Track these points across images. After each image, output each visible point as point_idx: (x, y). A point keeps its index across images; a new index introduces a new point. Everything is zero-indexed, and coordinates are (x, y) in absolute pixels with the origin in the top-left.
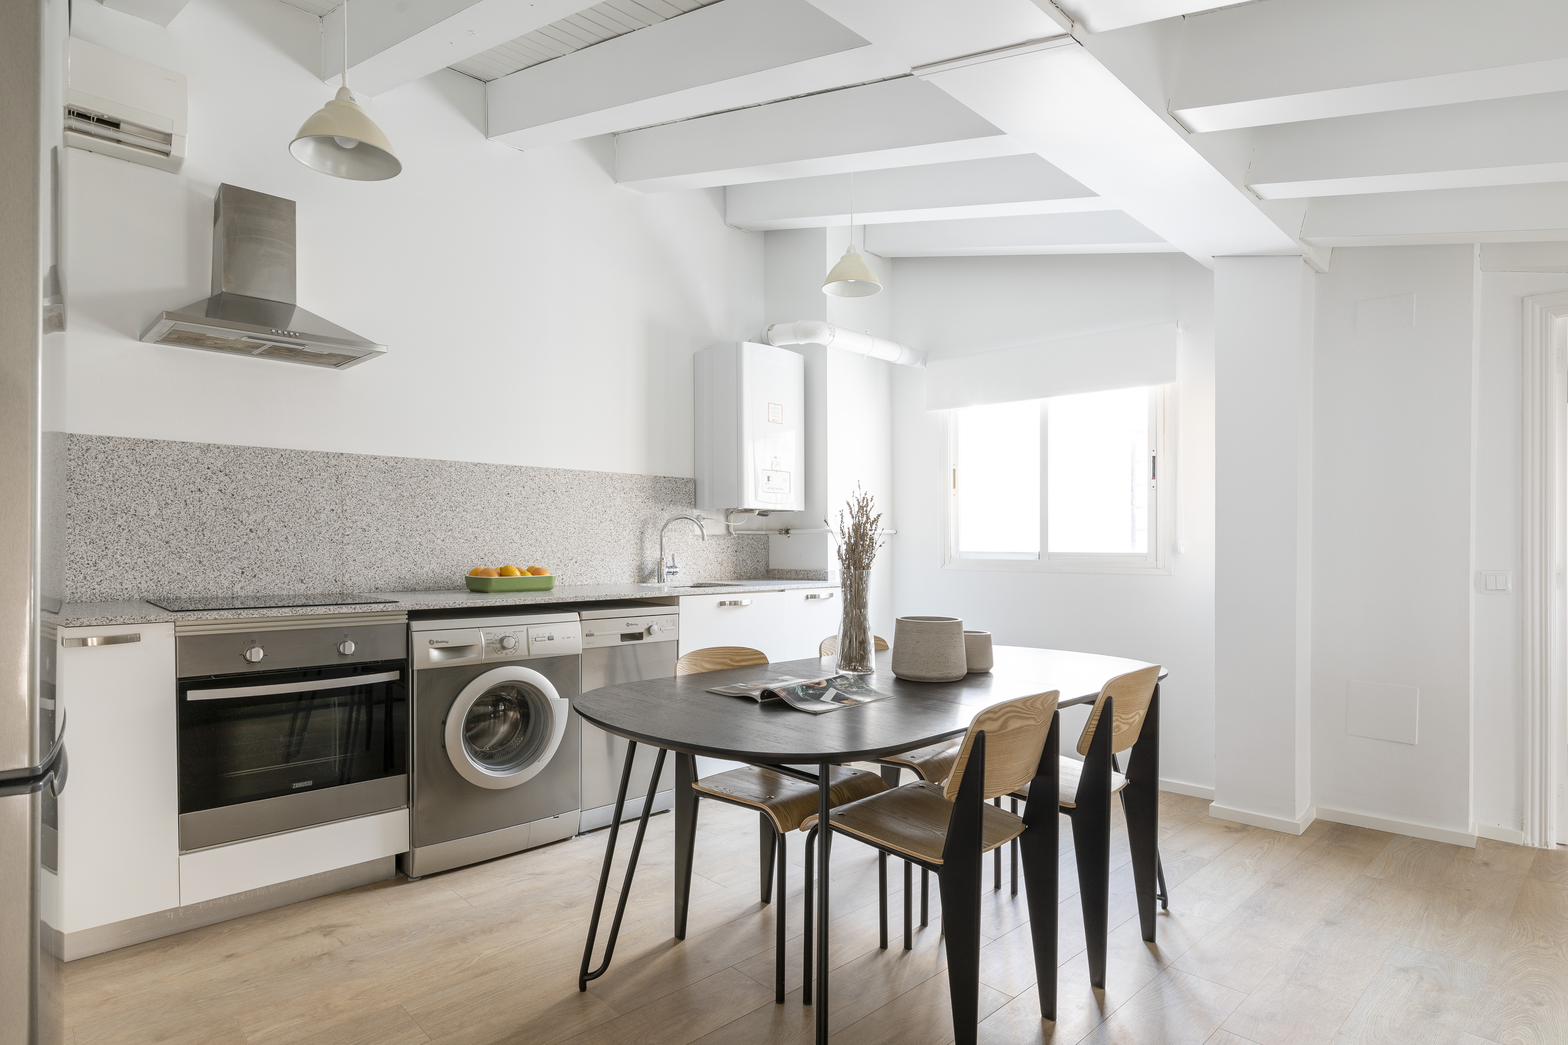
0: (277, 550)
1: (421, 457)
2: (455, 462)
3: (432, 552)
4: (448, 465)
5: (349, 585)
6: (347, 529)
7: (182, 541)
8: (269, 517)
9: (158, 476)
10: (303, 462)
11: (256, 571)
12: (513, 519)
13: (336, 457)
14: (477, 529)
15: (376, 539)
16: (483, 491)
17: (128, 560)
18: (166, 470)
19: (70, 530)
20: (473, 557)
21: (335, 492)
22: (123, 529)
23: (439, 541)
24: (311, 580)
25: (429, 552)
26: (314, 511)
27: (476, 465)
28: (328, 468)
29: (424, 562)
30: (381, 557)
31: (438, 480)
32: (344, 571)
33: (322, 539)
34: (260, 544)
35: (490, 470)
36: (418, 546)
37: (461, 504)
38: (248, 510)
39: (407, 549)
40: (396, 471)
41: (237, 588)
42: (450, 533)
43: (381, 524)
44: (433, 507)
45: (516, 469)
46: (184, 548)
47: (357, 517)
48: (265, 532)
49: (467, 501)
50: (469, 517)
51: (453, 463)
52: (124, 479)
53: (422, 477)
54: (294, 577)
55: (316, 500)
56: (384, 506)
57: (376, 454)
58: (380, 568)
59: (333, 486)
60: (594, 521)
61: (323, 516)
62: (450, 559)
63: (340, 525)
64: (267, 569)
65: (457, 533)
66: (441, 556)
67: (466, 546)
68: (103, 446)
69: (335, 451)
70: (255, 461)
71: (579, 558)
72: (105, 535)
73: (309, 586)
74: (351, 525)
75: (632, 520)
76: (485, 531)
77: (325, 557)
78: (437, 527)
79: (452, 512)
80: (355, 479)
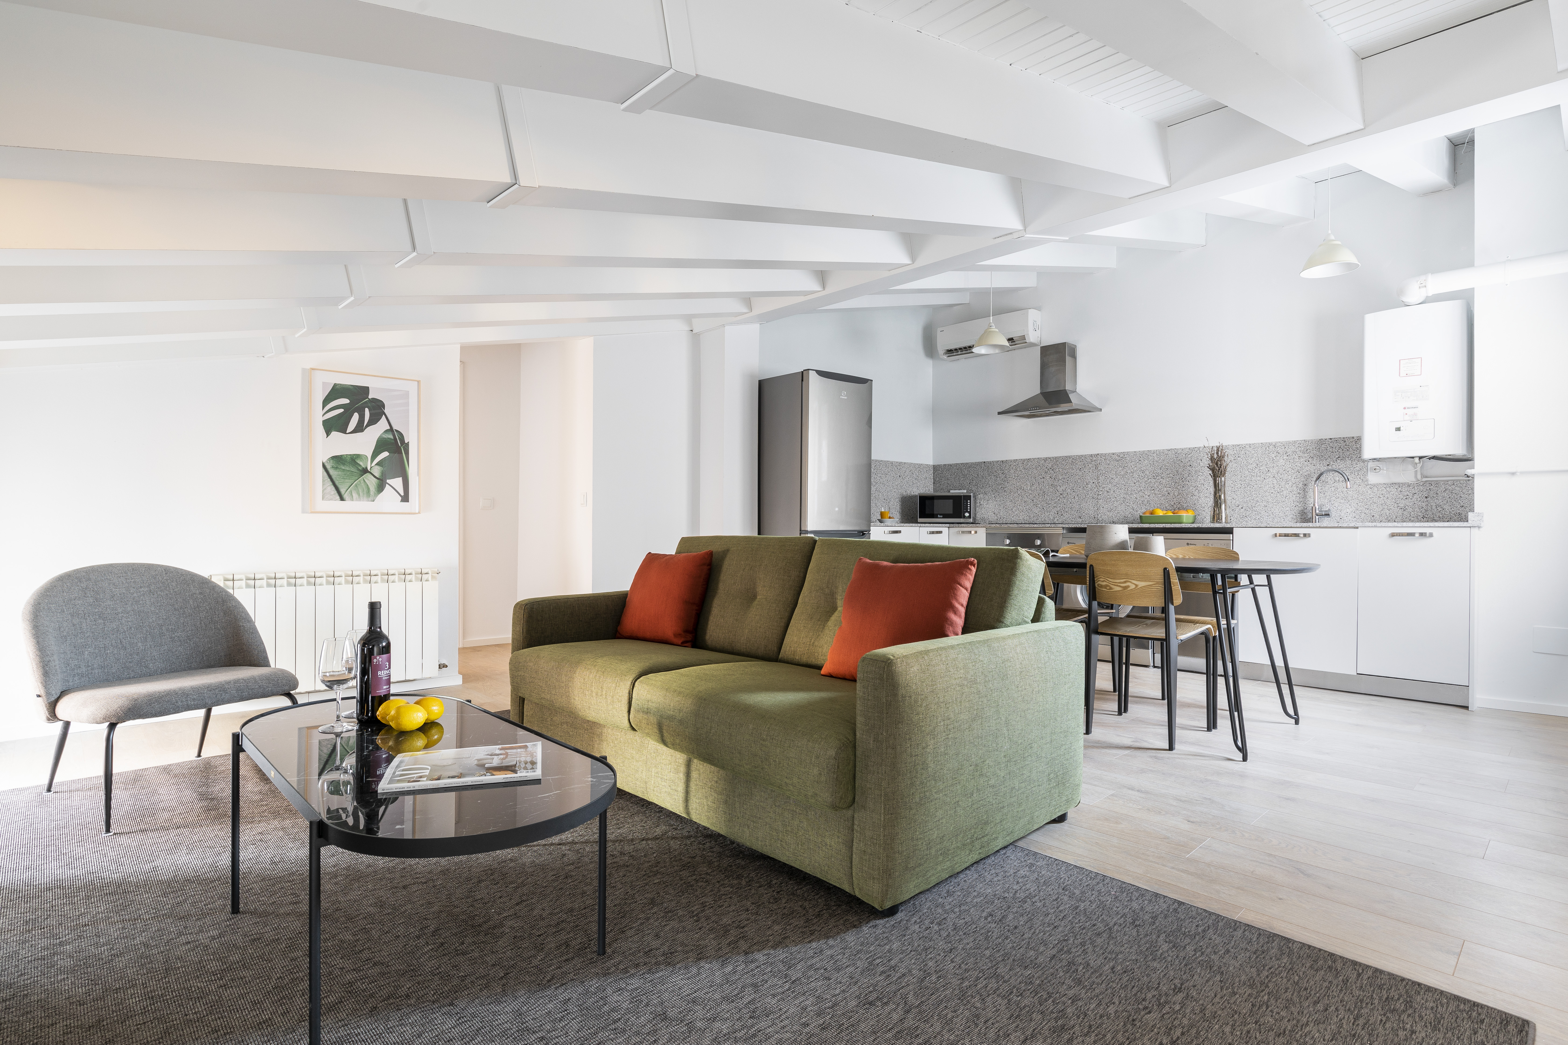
0: (1070, 503)
1: (1138, 450)
2: (1156, 450)
4: (1153, 452)
6: (1100, 492)
8: (1068, 488)
9: (1030, 473)
10: (1081, 460)
11: (1063, 512)
12: (1194, 481)
13: (1096, 456)
15: (1113, 496)
16: (1174, 466)
17: (1021, 508)
20: (1167, 505)
21: (1095, 473)
26: (1085, 484)
27: (1169, 451)
28: (1092, 462)
29: (1138, 508)
30: (1116, 506)
31: (1146, 461)
32: (1098, 513)
33: (1089, 497)
34: (1064, 500)
35: (1178, 452)
36: (1135, 499)
37: (1160, 474)
38: (1060, 485)
39: (1129, 501)
40: (1124, 460)
42: (1153, 492)
45: (1195, 449)
47: (1104, 486)
48: (1066, 494)
52: (1020, 475)
53: (1138, 461)
55: (1087, 478)
56: (1118, 479)
57: (1114, 452)
58: (1115, 511)
59: (1094, 471)
60: (1259, 478)
61: (1089, 486)
63: (1097, 490)
64: (1067, 512)
65: (1157, 491)
67: (1163, 498)
70: (1063, 463)
71: (1245, 505)
73: (1083, 520)
74: (1102, 490)
75: (1294, 475)
76: (1175, 490)
77: (1090, 506)
78: (1146, 488)
79: (1154, 479)
80: (1104, 466)
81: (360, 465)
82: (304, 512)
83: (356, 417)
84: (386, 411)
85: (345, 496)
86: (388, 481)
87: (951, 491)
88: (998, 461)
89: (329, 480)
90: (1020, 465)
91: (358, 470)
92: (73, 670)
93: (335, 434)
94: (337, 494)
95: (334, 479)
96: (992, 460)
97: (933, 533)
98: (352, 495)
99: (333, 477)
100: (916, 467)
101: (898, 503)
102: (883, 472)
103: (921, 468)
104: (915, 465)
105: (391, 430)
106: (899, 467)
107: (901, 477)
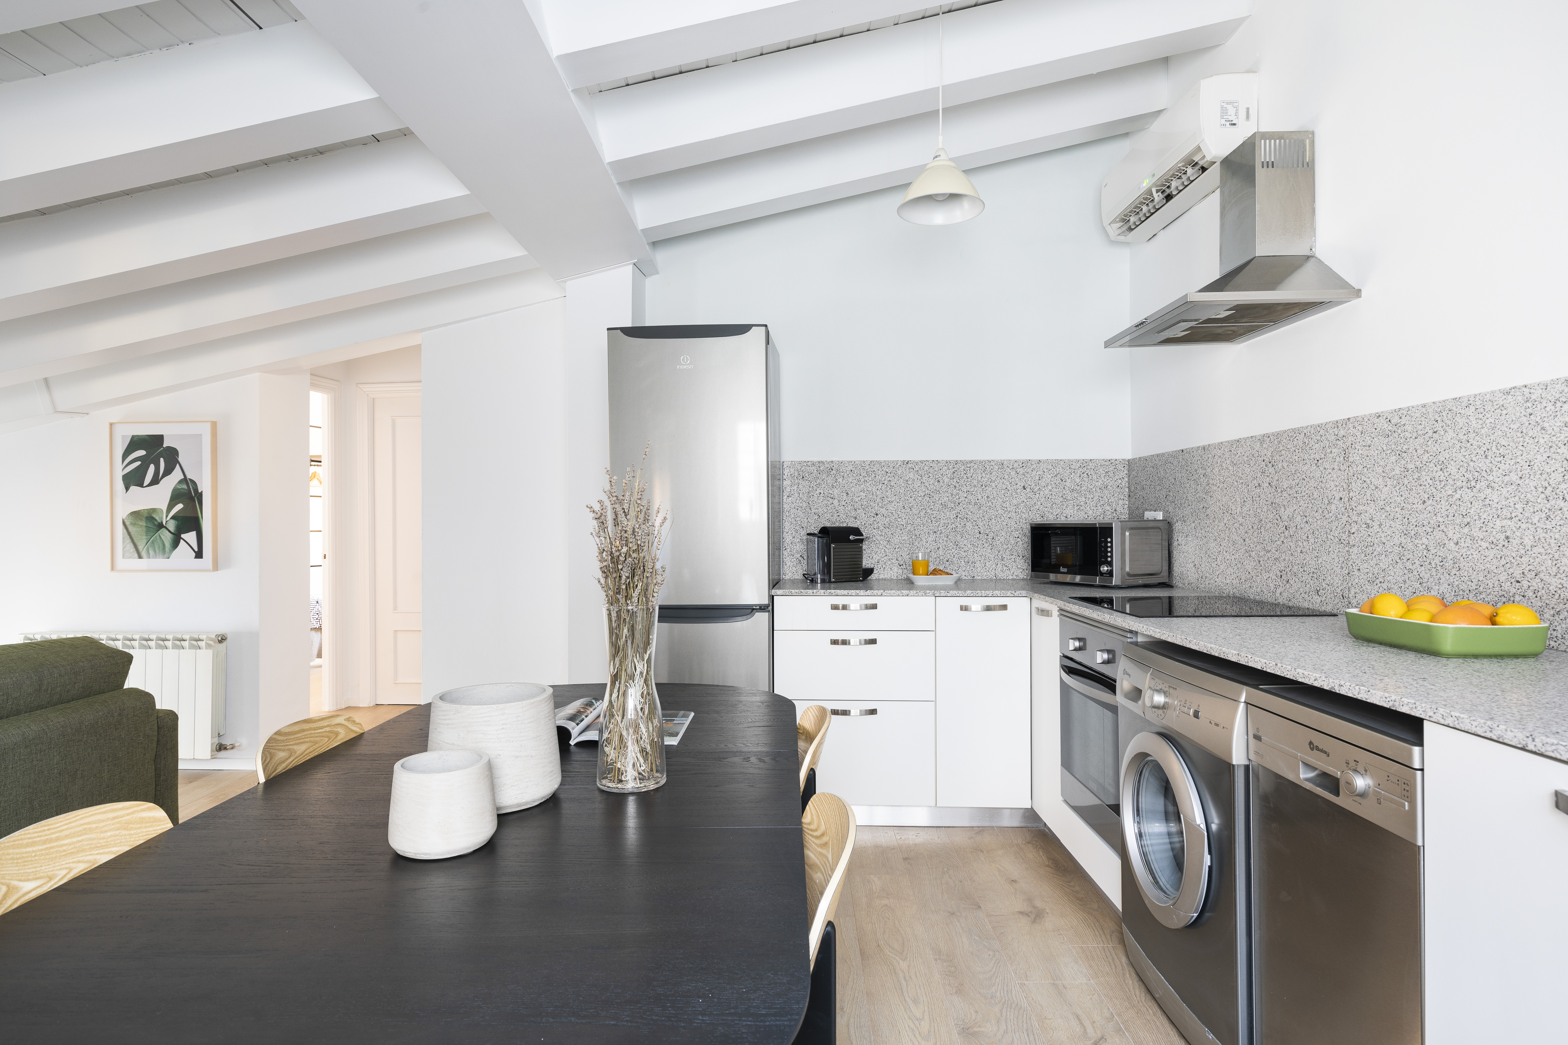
0: (1301, 552)
1: (1428, 400)
2: (1475, 396)
3: (1441, 564)
4: (1464, 404)
6: (1352, 524)
7: (1251, 538)
8: (1296, 511)
10: (1320, 438)
11: (1288, 575)
13: (1344, 425)
14: (1509, 522)
15: (1379, 539)
16: (1521, 444)
17: (1228, 557)
18: (1244, 467)
19: (1208, 528)
21: (1343, 473)
22: (1227, 527)
23: (1452, 544)
24: (1323, 592)
25: (1438, 563)
26: (1327, 502)
27: (1508, 393)
28: (1337, 441)
29: (1432, 579)
30: (1384, 567)
31: (1451, 433)
32: (1350, 585)
33: (1332, 538)
34: (1291, 544)
35: (1533, 397)
36: (1425, 551)
37: (1484, 474)
38: (1284, 503)
39: (1411, 556)
40: (1399, 431)
41: (1277, 593)
42: (1466, 530)
43: (1384, 516)
44: (1443, 483)
46: (1251, 546)
47: (1361, 507)
48: (1294, 528)
49: (1494, 468)
50: (1495, 497)
51: (1472, 399)
52: (1227, 480)
53: (1430, 434)
54: (1312, 586)
55: (1328, 486)
56: (1387, 488)
57: (1382, 410)
58: (1382, 584)
59: (1342, 466)
61: (1333, 507)
62: (1467, 578)
63: (1347, 519)
64: (1295, 575)
65: (1478, 529)
66: (1454, 571)
68: (1220, 451)
69: (1343, 418)
70: (1289, 447)
72: (1220, 533)
74: (1356, 519)
76: (1524, 526)
77: (1335, 563)
78: (1449, 519)
79: (1470, 490)
80: (1360, 451)
81: (156, 520)
82: (110, 571)
83: (152, 468)
84: (180, 459)
85: (144, 553)
88: (1199, 448)
89: (128, 537)
90: (1227, 455)
91: (154, 525)
93: (133, 488)
94: (135, 552)
95: (133, 536)
96: (1191, 446)
98: (149, 551)
99: (132, 534)
100: (1072, 466)
101: (1019, 539)
102: (975, 482)
103: (1089, 467)
104: (1069, 464)
105: (185, 480)
106: (1021, 471)
107: (1028, 490)
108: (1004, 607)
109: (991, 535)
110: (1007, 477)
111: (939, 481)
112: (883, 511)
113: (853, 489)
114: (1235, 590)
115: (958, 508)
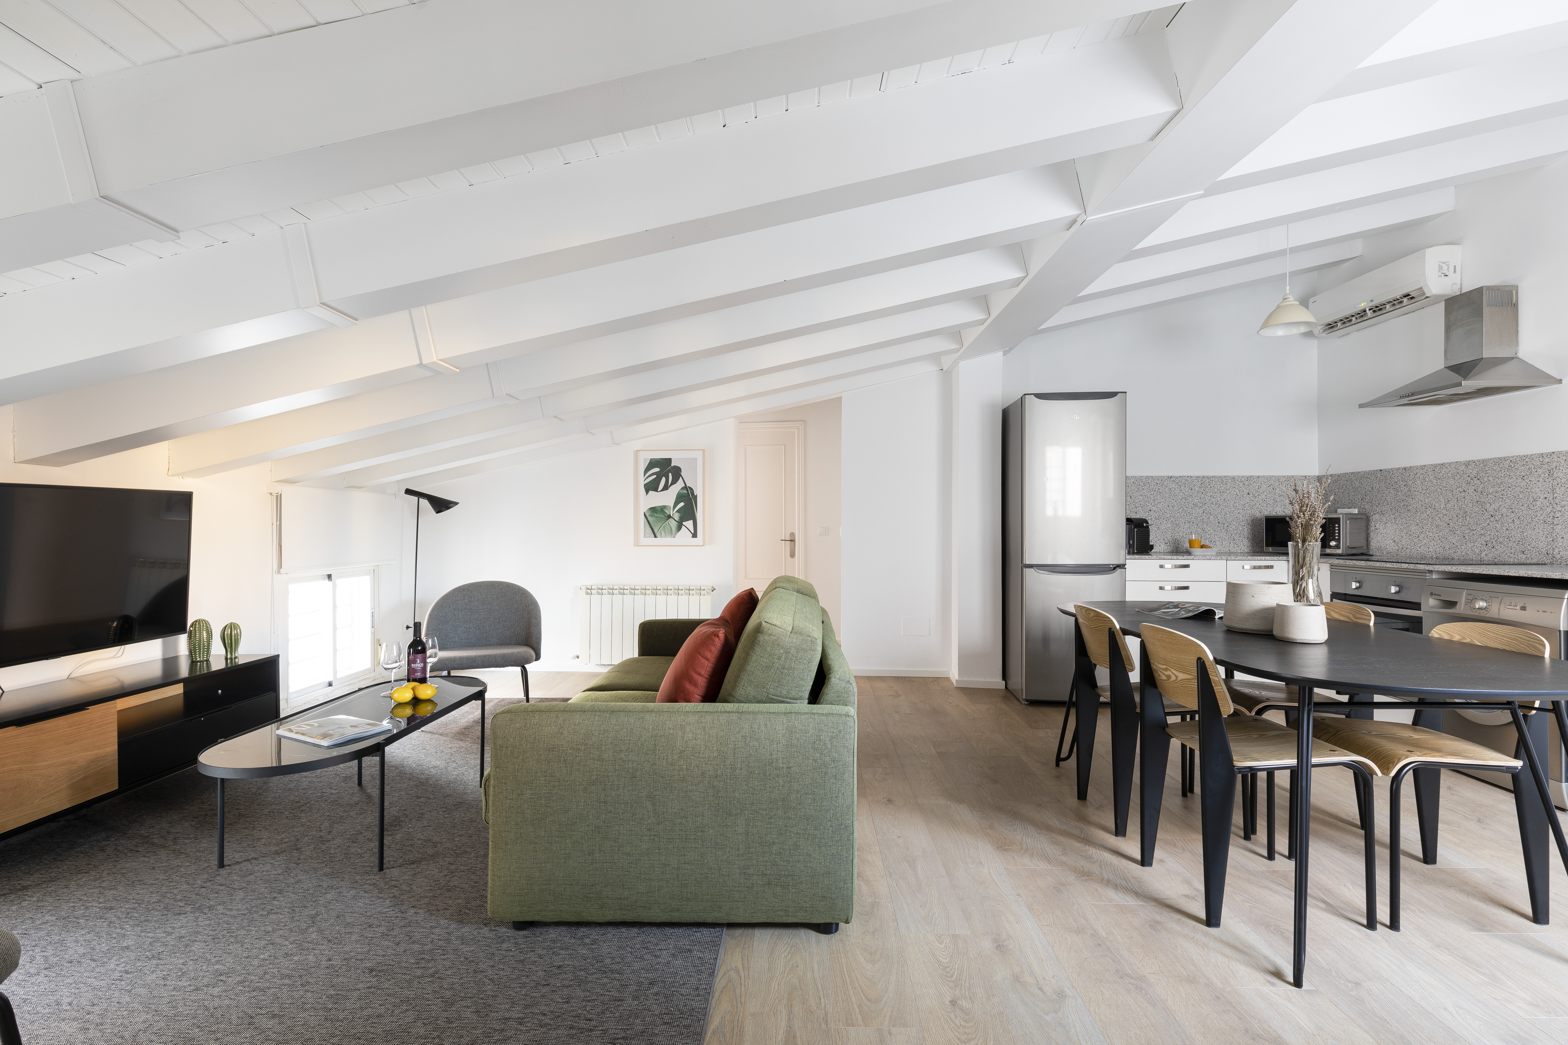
0: (1507, 529)
5: (1558, 558)
6: (1557, 512)
7: (1455, 523)
8: (1502, 506)
9: (1444, 484)
10: (1525, 463)
11: (1494, 543)
17: (1431, 535)
18: (1448, 481)
19: (1409, 518)
21: (1548, 483)
22: (1430, 517)
24: (1529, 552)
26: (1532, 500)
28: (1543, 465)
32: (1554, 547)
33: (1538, 521)
38: (1490, 501)
41: (1483, 555)
46: (1456, 527)
47: (1565, 503)
48: (1500, 516)
52: (1430, 488)
54: (1518, 549)
55: (1533, 491)
59: (1547, 479)
61: (1538, 503)
63: (1551, 510)
64: (1501, 543)
68: (1422, 471)
69: (1548, 452)
70: (1494, 468)
72: (1422, 521)
73: (1528, 556)
74: (1560, 509)
77: (1540, 535)
80: (1564, 471)
81: (666, 513)
82: (634, 546)
83: (664, 479)
84: (682, 474)
85: (657, 535)
86: (684, 523)
87: (1339, 511)
88: (1399, 469)
89: (648, 524)
90: (1430, 473)
91: (665, 516)
92: (451, 639)
93: (651, 492)
94: (652, 534)
95: (651, 524)
96: (1390, 467)
97: (1260, 567)
98: (661, 533)
99: (650, 522)
100: (1280, 480)
101: (1245, 527)
102: (1216, 490)
103: (1291, 481)
104: (1278, 478)
105: (686, 487)
106: (1247, 483)
107: (1251, 495)
108: (1272, 567)
109: (1226, 524)
110: (1237, 487)
111: (1192, 489)
112: (1155, 508)
113: (1135, 494)
114: (1438, 555)
115: (1204, 507)
